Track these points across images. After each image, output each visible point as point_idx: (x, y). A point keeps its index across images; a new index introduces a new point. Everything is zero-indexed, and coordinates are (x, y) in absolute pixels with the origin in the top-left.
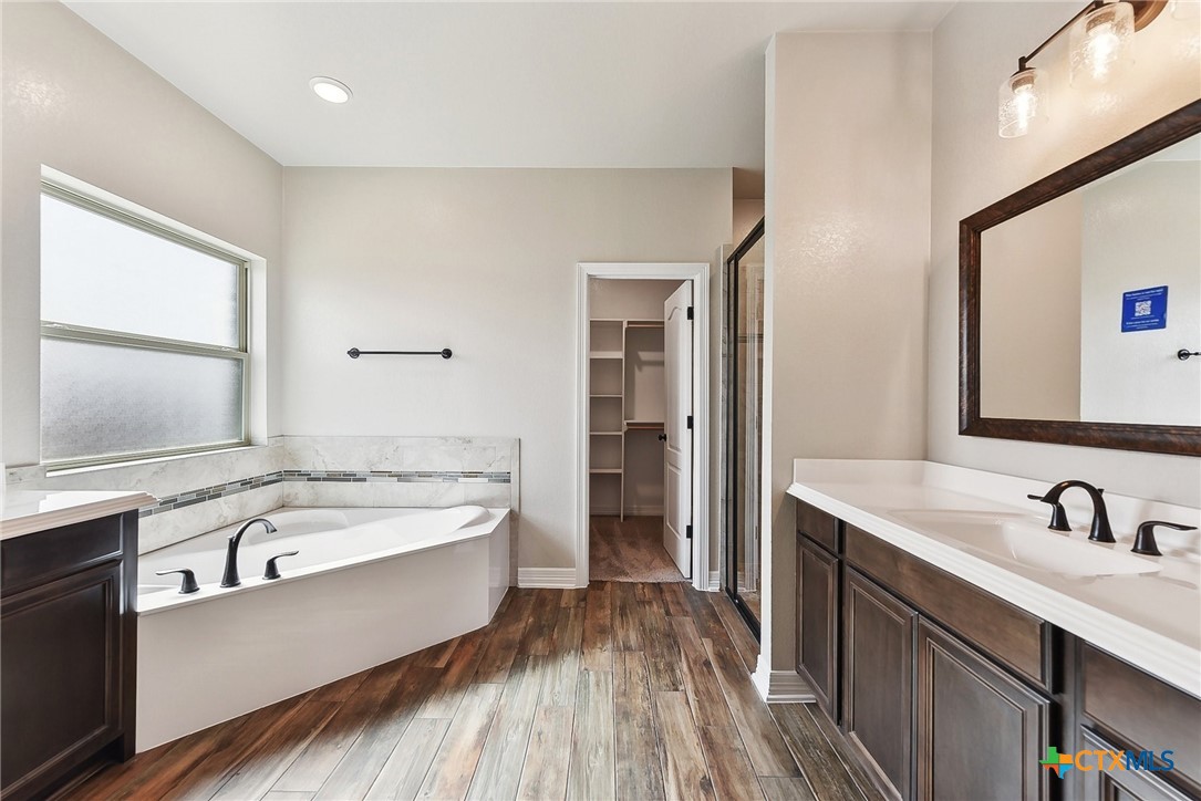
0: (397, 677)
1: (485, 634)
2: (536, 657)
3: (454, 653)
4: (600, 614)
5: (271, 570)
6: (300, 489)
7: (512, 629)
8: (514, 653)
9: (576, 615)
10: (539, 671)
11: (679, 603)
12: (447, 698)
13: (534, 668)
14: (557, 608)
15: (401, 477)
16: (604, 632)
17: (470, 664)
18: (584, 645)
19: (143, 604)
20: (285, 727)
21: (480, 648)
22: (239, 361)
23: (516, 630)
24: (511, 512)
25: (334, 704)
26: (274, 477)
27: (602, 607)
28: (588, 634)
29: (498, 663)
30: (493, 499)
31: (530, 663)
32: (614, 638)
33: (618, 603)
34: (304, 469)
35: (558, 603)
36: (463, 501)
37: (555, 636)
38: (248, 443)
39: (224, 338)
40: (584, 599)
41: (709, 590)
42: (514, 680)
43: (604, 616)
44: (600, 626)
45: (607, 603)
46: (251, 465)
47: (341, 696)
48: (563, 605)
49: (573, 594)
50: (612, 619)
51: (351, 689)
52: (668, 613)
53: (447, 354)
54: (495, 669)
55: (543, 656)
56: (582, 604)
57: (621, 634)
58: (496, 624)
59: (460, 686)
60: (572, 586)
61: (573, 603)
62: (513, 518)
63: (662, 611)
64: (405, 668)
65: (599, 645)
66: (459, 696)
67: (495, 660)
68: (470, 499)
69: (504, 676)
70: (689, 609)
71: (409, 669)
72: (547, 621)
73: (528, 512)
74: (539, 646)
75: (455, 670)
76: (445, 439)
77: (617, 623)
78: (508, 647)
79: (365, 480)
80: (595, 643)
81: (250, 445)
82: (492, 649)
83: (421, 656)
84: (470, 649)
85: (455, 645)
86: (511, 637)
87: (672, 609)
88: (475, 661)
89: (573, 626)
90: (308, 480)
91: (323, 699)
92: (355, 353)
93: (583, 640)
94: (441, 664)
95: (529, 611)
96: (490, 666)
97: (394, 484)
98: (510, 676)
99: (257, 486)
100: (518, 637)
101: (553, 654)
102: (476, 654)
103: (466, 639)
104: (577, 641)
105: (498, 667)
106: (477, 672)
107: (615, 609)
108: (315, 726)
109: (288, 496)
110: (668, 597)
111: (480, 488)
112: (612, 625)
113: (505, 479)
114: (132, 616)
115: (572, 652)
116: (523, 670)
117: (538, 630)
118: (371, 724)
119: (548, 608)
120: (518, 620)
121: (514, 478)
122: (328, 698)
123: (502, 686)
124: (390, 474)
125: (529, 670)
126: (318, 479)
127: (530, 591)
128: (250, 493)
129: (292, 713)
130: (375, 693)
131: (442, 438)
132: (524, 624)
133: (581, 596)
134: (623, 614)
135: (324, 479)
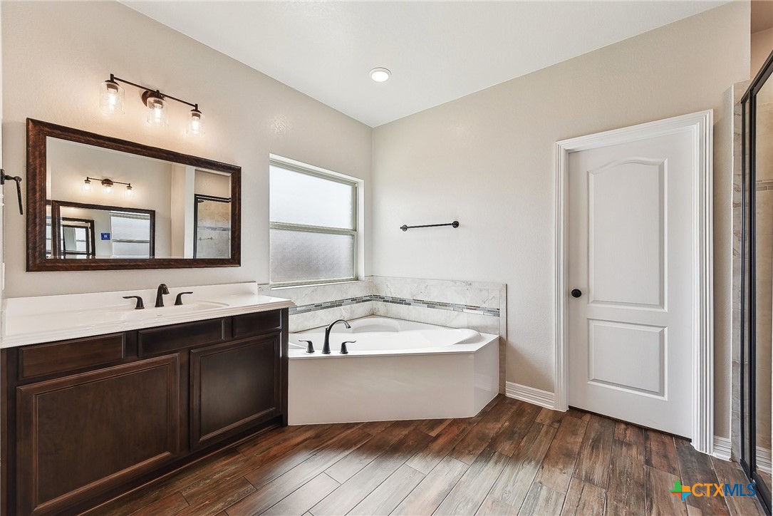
0: (405, 432)
1: (470, 423)
2: (501, 454)
3: (444, 429)
4: (570, 439)
5: (344, 349)
6: (379, 305)
7: (490, 425)
8: (485, 445)
9: (547, 433)
10: (499, 466)
11: (666, 457)
12: (429, 459)
13: (496, 463)
14: (532, 422)
15: (431, 305)
16: (569, 456)
17: (452, 441)
18: (547, 460)
19: (292, 354)
20: (344, 437)
21: (462, 432)
22: (353, 236)
23: (493, 428)
24: (500, 339)
25: (369, 435)
26: (368, 298)
27: (574, 433)
28: (553, 452)
29: (471, 448)
30: (487, 327)
31: (495, 458)
32: (578, 465)
33: (593, 435)
34: (382, 295)
35: (535, 417)
36: (466, 325)
37: (522, 444)
38: (357, 279)
39: (346, 224)
40: (559, 421)
41: (715, 455)
42: (478, 466)
43: (575, 442)
44: (567, 449)
45: (582, 431)
46: (357, 291)
47: (374, 432)
48: (538, 420)
49: (550, 414)
50: (581, 447)
51: (380, 429)
52: (648, 462)
53: (456, 224)
54: (467, 452)
55: (507, 456)
56: (556, 425)
57: (586, 465)
58: (480, 418)
59: (440, 453)
60: (551, 407)
61: (547, 422)
62: (502, 343)
63: (642, 458)
64: (411, 428)
65: (561, 467)
66: (437, 461)
67: (469, 445)
68: (470, 324)
69: (471, 459)
70: (679, 466)
71: (414, 430)
72: (520, 429)
73: (513, 340)
74: (506, 447)
75: (441, 441)
76: (455, 281)
77: (586, 452)
78: (482, 438)
79: (410, 304)
80: (557, 463)
81: (358, 280)
82: (470, 436)
83: (424, 424)
84: (455, 431)
85: (446, 424)
86: (487, 431)
87: (655, 460)
88: (456, 440)
89: (541, 441)
90: (384, 301)
91: (365, 430)
92: (405, 228)
93: (546, 456)
94: (433, 434)
95: (508, 417)
96: (464, 448)
97: (424, 309)
98: (476, 461)
99: (360, 302)
100: (492, 434)
101: (516, 457)
102: (458, 436)
103: (456, 422)
104: (541, 454)
105: (470, 451)
106: (454, 449)
107: (588, 439)
108: (355, 445)
109: (375, 309)
110: (654, 446)
111: (477, 318)
112: (579, 453)
113: (496, 313)
114: (285, 359)
115: (533, 463)
116: (487, 461)
117: (509, 434)
118: (381, 456)
119: (524, 419)
120: (497, 420)
121: (503, 313)
122: (367, 430)
123: (467, 466)
124: (423, 302)
125: (491, 464)
126: (387, 301)
127: (514, 401)
128: (355, 306)
129: (349, 431)
130: (391, 437)
131: (453, 281)
132: (500, 426)
133: (557, 417)
134: (595, 446)
135: (391, 302)
